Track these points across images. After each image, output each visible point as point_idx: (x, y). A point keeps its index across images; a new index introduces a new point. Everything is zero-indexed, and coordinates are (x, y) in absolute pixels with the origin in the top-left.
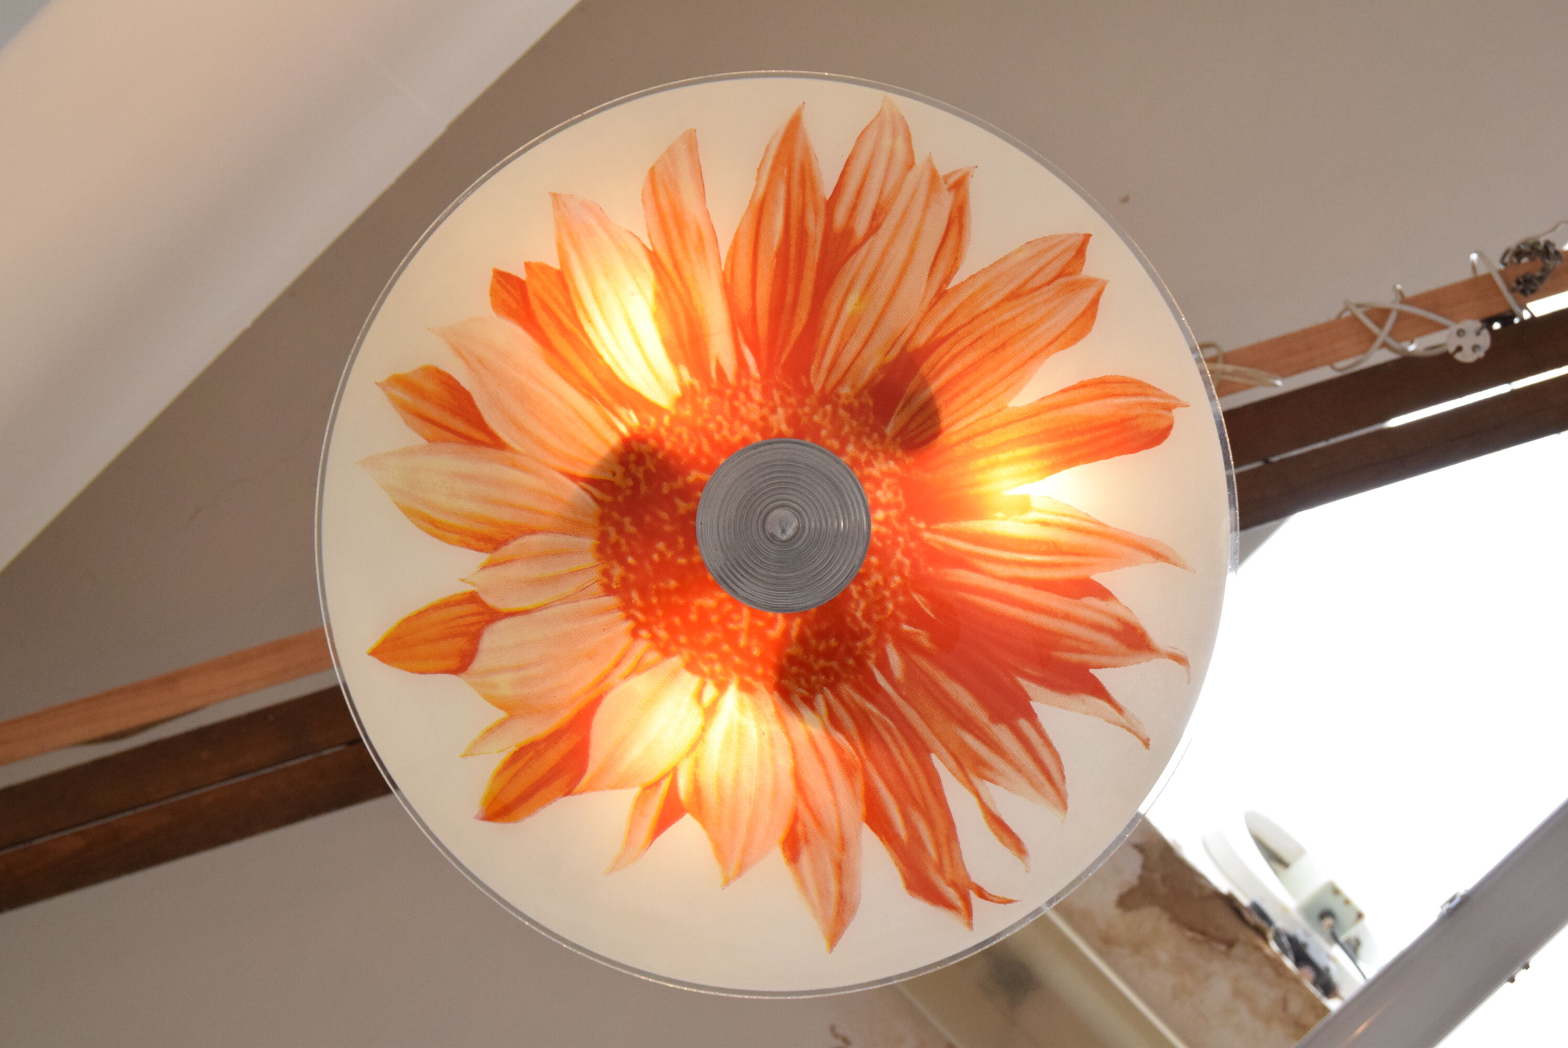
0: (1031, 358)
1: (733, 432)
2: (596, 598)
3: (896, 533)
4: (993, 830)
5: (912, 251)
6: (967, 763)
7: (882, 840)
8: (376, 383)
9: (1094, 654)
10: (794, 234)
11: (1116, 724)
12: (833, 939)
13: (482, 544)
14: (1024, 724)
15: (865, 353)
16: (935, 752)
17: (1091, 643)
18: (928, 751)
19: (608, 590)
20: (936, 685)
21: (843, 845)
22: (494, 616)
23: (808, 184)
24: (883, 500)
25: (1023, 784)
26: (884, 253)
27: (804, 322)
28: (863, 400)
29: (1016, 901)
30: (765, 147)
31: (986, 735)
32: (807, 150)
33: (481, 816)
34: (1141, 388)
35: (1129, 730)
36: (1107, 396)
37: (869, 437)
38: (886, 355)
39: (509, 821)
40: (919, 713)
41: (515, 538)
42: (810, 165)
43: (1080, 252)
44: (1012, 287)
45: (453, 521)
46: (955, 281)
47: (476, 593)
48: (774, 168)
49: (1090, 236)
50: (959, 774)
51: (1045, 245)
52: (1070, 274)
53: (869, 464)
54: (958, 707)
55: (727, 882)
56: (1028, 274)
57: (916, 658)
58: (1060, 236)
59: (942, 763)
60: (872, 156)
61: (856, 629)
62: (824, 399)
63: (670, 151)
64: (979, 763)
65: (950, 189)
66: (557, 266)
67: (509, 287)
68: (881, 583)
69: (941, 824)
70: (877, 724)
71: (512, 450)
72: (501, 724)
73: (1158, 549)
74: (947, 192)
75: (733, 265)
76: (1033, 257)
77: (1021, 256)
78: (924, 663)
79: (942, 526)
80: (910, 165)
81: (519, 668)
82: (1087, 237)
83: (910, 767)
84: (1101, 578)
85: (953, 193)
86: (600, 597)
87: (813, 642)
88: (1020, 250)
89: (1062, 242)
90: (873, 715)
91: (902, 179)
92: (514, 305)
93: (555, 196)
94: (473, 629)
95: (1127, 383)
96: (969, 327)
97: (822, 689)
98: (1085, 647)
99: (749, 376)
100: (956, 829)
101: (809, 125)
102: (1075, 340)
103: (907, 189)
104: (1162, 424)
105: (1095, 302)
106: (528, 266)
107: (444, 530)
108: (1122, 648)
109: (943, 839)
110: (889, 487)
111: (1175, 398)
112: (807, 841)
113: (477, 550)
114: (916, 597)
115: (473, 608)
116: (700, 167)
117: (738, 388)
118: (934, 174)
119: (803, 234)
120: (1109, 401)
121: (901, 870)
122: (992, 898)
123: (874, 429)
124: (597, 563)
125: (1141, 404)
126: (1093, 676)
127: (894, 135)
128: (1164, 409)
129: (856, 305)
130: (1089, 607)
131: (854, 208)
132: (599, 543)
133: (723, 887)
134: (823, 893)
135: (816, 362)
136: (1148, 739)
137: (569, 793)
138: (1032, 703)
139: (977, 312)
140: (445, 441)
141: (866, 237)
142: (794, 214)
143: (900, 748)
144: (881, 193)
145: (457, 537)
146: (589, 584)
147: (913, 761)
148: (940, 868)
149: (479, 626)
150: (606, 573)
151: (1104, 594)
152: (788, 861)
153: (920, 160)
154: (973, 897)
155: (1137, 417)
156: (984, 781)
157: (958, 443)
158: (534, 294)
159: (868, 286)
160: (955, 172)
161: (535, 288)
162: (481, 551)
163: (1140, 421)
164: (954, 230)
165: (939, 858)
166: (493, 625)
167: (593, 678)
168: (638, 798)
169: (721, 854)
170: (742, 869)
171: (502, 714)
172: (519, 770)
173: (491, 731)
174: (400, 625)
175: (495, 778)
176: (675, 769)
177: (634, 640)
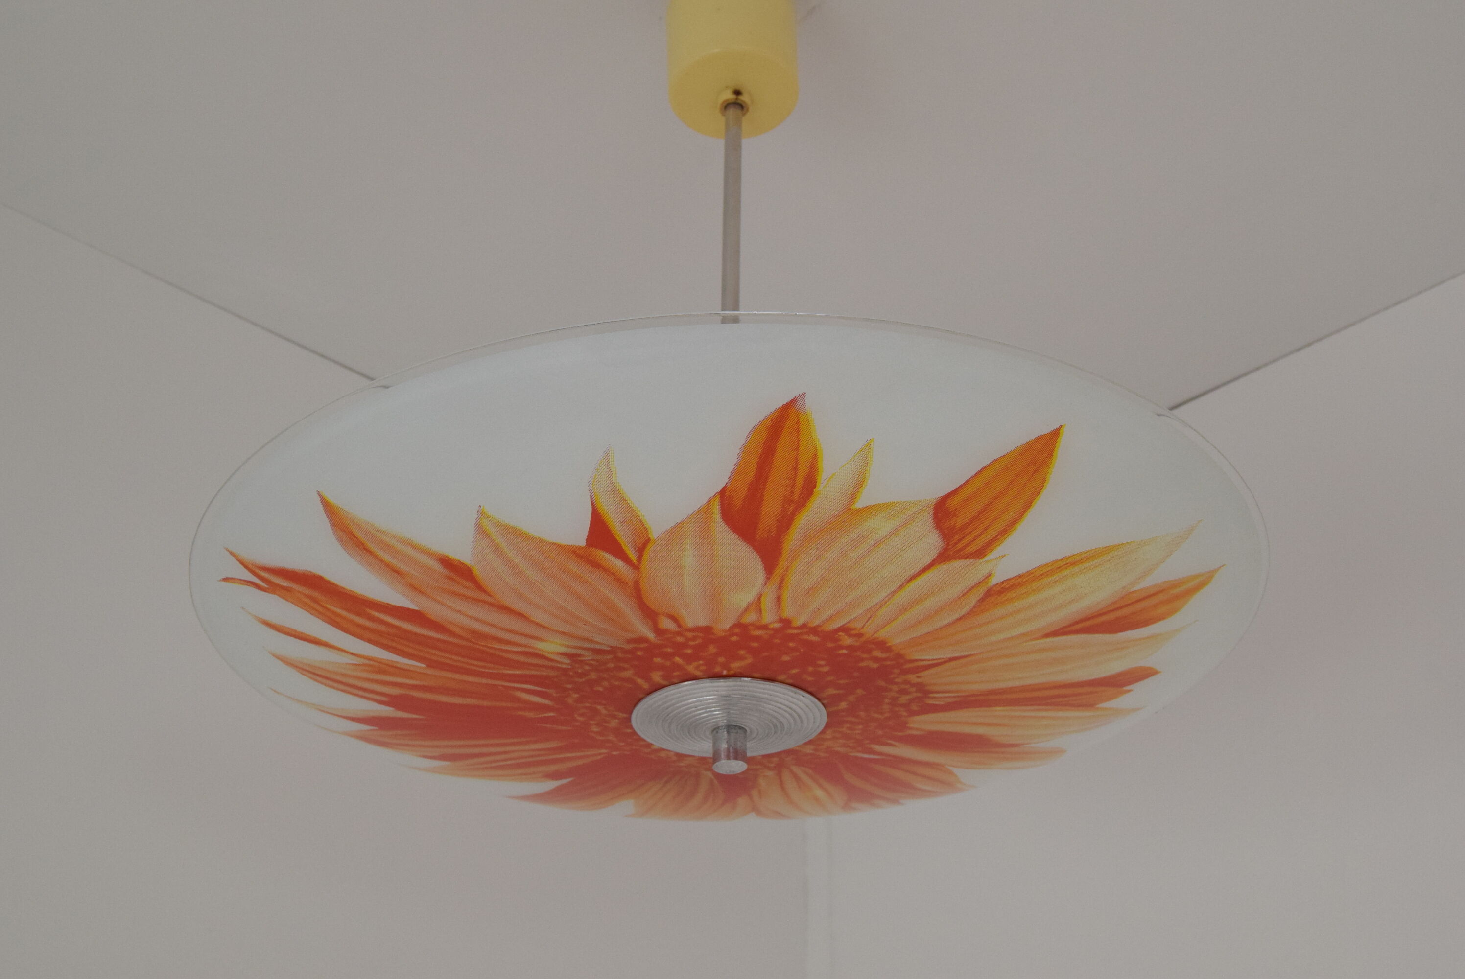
2: (850, 621)
6: (390, 669)
7: (388, 604)
13: (1006, 585)
16: (424, 667)
18: (431, 667)
22: (942, 557)
33: (800, 402)
39: (761, 423)
41: (975, 606)
45: (1054, 577)
47: (979, 558)
50: (386, 663)
59: (409, 663)
69: (356, 629)
71: (1035, 639)
72: (853, 498)
81: (876, 545)
83: (432, 654)
86: (847, 623)
94: (957, 537)
97: (571, 666)
100: (338, 630)
106: (1128, 691)
109: (338, 620)
112: (449, 578)
115: (971, 547)
122: (242, 582)
124: (875, 636)
132: (888, 645)
133: (482, 507)
134: (388, 547)
137: (722, 492)
146: (867, 624)
152: (448, 558)
156: (361, 664)
162: (1003, 581)
165: (323, 607)
166: (938, 552)
167: (793, 580)
168: (646, 530)
169: (514, 533)
170: (481, 530)
171: (859, 504)
172: (796, 476)
173: (859, 484)
174: (1044, 480)
175: (816, 450)
176: (636, 567)
177: (781, 618)
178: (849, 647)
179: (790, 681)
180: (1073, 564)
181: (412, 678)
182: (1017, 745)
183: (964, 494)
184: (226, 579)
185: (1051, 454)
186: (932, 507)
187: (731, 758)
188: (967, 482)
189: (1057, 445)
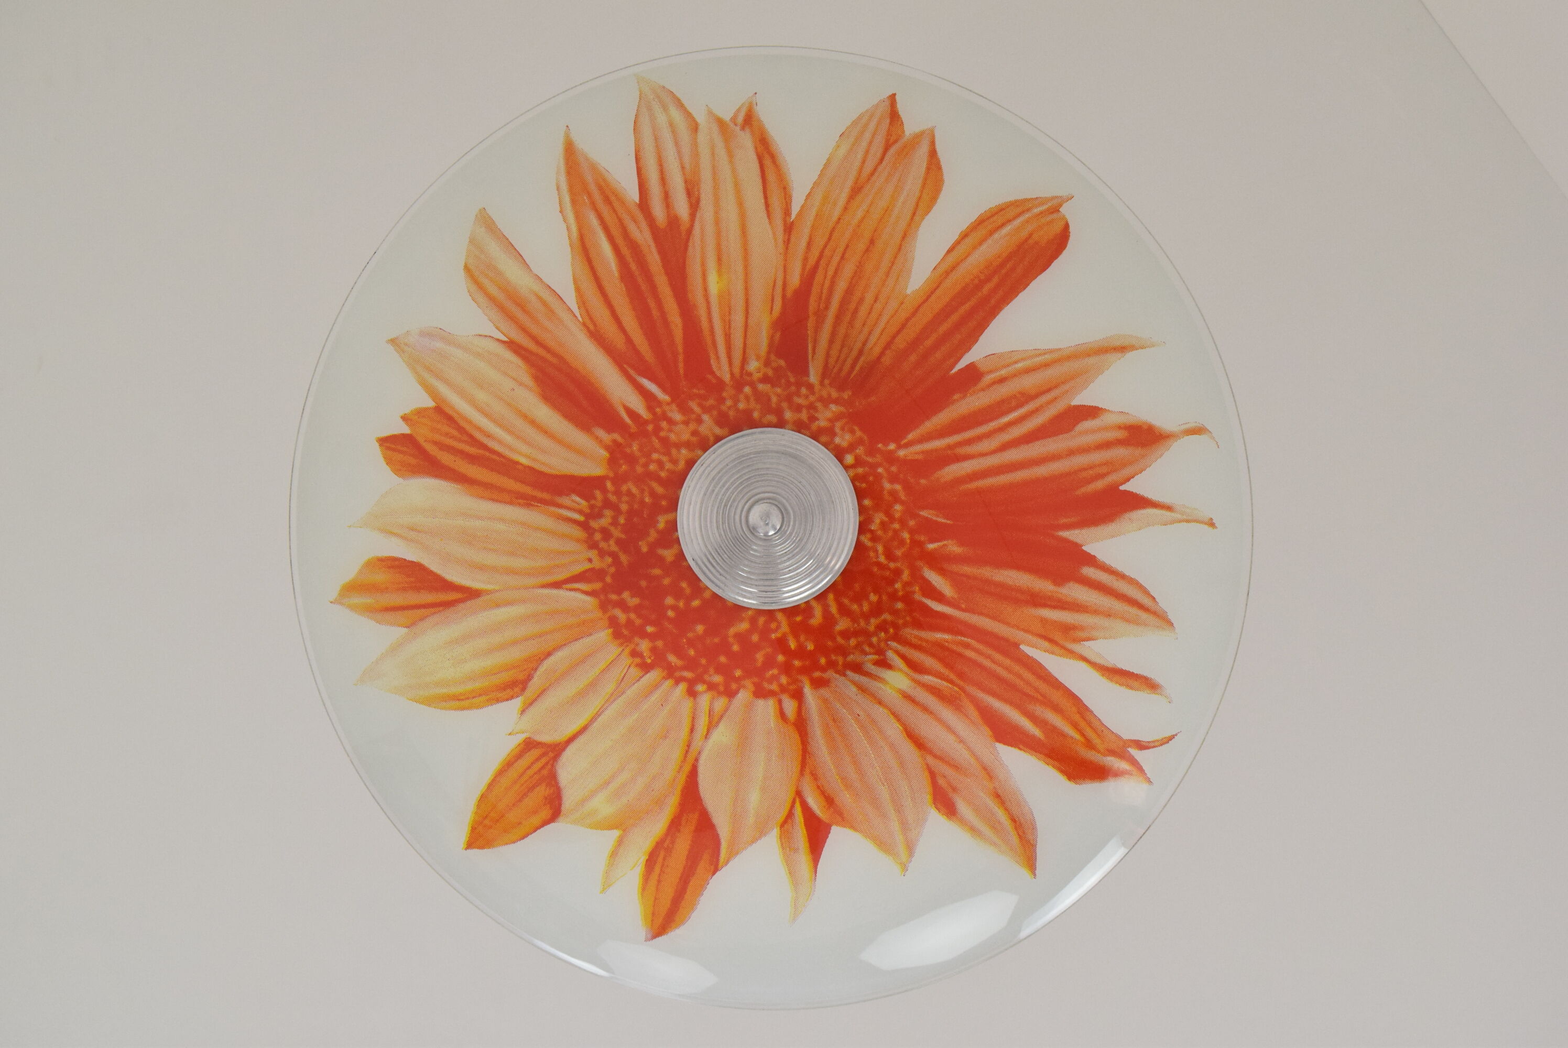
0: (904, 238)
1: (675, 462)
2: (638, 680)
3: (873, 466)
4: (1117, 683)
5: (740, 204)
6: (1057, 637)
7: (1020, 749)
8: (331, 602)
9: (1115, 471)
10: (625, 251)
11: (1173, 522)
12: (1031, 863)
13: (509, 692)
14: (1089, 572)
15: (751, 322)
16: (1023, 642)
17: (1106, 464)
18: (1016, 645)
19: (646, 668)
20: (988, 582)
21: (988, 773)
22: (556, 750)
23: (613, 198)
24: (845, 444)
25: (1119, 625)
26: (717, 222)
27: (680, 325)
28: (774, 365)
29: (1176, 735)
30: (555, 187)
31: (1060, 601)
32: (594, 167)
33: (649, 936)
34: (1020, 206)
35: (1188, 521)
36: (991, 233)
37: (799, 395)
38: (771, 313)
39: (678, 926)
40: (988, 616)
41: (536, 669)
42: (604, 180)
43: (894, 116)
44: (849, 183)
45: (470, 687)
46: (795, 209)
47: (529, 738)
48: (574, 202)
49: (894, 95)
50: (1056, 649)
51: (859, 125)
52: (896, 141)
53: (813, 419)
54: (1019, 590)
55: (905, 868)
56: (857, 164)
57: (955, 568)
58: (867, 111)
59: (1034, 649)
60: (656, 139)
61: (888, 573)
62: (739, 385)
63: (472, 241)
64: (1067, 629)
65: (743, 128)
66: (431, 404)
67: (399, 447)
68: (886, 519)
69: (1065, 704)
70: (954, 647)
71: (488, 592)
72: (620, 842)
73: (1118, 343)
74: (742, 133)
75: (587, 311)
76: (854, 145)
77: (843, 151)
78: (967, 569)
79: (911, 437)
80: (695, 127)
81: (607, 783)
82: (893, 98)
83: (1007, 669)
84: (1083, 399)
85: (747, 130)
86: (641, 677)
87: (855, 607)
88: (838, 146)
89: (872, 116)
90: (947, 642)
91: (695, 145)
92: (413, 461)
93: (393, 341)
94: (545, 772)
95: (1004, 209)
96: (831, 243)
98: (1104, 470)
99: (659, 403)
100: (1082, 701)
101: (583, 144)
102: (934, 199)
103: (704, 151)
104: (1057, 228)
105: (933, 153)
106: (405, 418)
107: (468, 698)
108: (1138, 451)
109: (1077, 717)
110: (843, 429)
111: (1057, 197)
112: (954, 789)
113: (507, 700)
114: (924, 513)
115: (535, 753)
116: (507, 239)
117: (657, 419)
118: (721, 123)
119: (634, 246)
120: (996, 236)
121: (1054, 766)
122: (1152, 745)
123: (799, 385)
124: (620, 649)
125: (1027, 221)
126: (1126, 492)
127: (665, 108)
128: (1052, 213)
129: (718, 283)
130: (1086, 432)
131: (666, 196)
132: (612, 630)
133: (903, 874)
134: (995, 826)
135: (712, 356)
136: (1211, 519)
137: (716, 870)
138: (1084, 548)
139: (831, 225)
140: (422, 619)
141: (693, 215)
142: (616, 232)
143: (988, 657)
144: (683, 168)
145: (483, 698)
146: (625, 671)
147: (1007, 662)
148: (1089, 745)
149: (549, 766)
150: (634, 654)
151: (1092, 412)
152: (947, 817)
153: (701, 118)
154: (1134, 752)
155: (1030, 235)
156: (1082, 643)
157: (882, 353)
158: (425, 441)
159: (719, 259)
160: (738, 110)
161: (423, 434)
162: (512, 698)
163: (1035, 237)
164: (768, 162)
165: (1083, 735)
166: (561, 758)
167: (677, 754)
168: (781, 838)
169: (884, 845)
170: (911, 849)
171: (616, 833)
172: (660, 875)
173: (614, 854)
174: (478, 806)
175: (642, 894)
176: (799, 793)
177: (695, 699)
178: (644, 635)
180: (456, 698)
183: (536, 820)
184: (1171, 738)
185: (473, 829)
186: (562, 814)
188: (535, 831)
189: (469, 835)
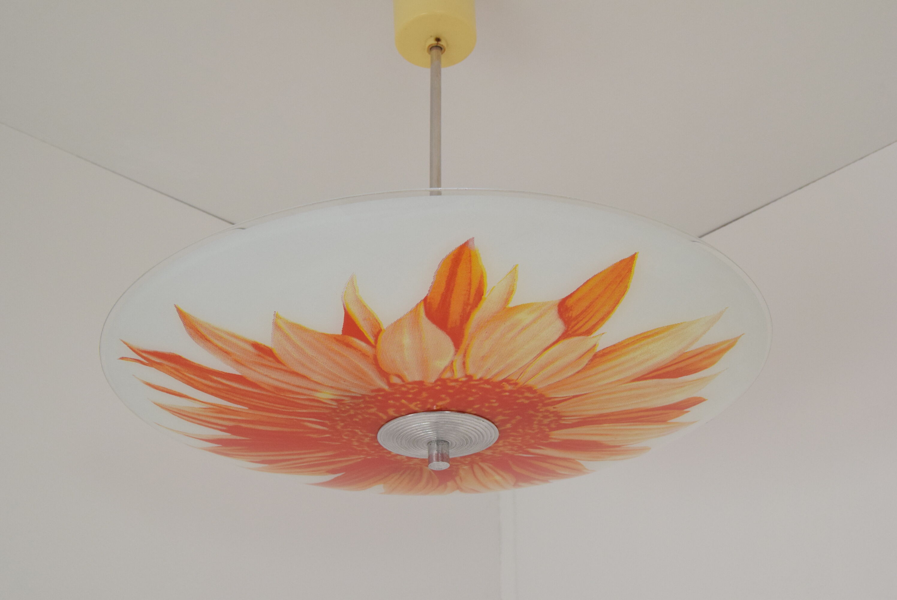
7: (222, 372)
13: (606, 351)
16: (247, 409)
19: (505, 381)
21: (238, 363)
22: (565, 335)
25: (189, 409)
33: (471, 243)
39: (447, 257)
41: (587, 365)
45: (636, 345)
47: (588, 335)
50: (223, 407)
55: (276, 316)
59: (238, 407)
66: (670, 420)
69: (203, 388)
71: (626, 383)
72: (507, 301)
81: (523, 329)
83: (252, 401)
94: (573, 323)
97: (338, 406)
107: (637, 339)
109: (192, 382)
112: (259, 356)
113: (607, 348)
115: (583, 329)
121: (194, 363)
124: (526, 384)
132: (534, 389)
133: (276, 312)
137: (425, 300)
138: (230, 434)
143: (267, 405)
145: (625, 343)
146: (520, 377)
149: (570, 327)
150: (515, 384)
152: (257, 343)
154: (142, 359)
161: (675, 412)
162: (604, 349)
165: (183, 374)
166: (562, 332)
167: (472, 352)
168: (379, 324)
169: (297, 328)
170: (276, 326)
171: (511, 305)
172: (470, 288)
173: (510, 293)
174: (626, 287)
175: (482, 273)
176: (374, 347)
177: (466, 375)
178: (510, 391)
179: (475, 412)
180: (648, 337)
181: (240, 416)
182: (619, 446)
183: (575, 297)
184: (122, 358)
185: (630, 271)
186: (557, 306)
187: (439, 460)
188: (578, 289)
189: (634, 265)
